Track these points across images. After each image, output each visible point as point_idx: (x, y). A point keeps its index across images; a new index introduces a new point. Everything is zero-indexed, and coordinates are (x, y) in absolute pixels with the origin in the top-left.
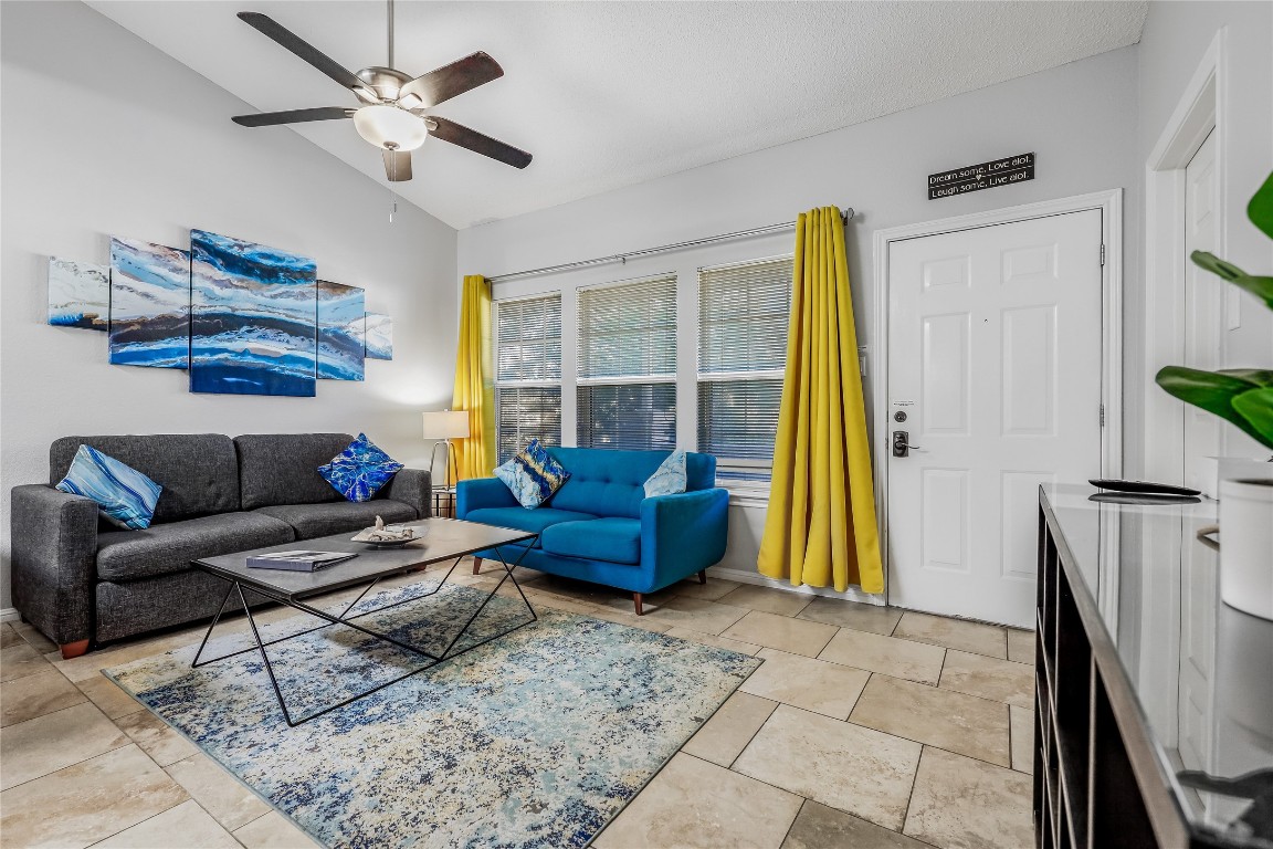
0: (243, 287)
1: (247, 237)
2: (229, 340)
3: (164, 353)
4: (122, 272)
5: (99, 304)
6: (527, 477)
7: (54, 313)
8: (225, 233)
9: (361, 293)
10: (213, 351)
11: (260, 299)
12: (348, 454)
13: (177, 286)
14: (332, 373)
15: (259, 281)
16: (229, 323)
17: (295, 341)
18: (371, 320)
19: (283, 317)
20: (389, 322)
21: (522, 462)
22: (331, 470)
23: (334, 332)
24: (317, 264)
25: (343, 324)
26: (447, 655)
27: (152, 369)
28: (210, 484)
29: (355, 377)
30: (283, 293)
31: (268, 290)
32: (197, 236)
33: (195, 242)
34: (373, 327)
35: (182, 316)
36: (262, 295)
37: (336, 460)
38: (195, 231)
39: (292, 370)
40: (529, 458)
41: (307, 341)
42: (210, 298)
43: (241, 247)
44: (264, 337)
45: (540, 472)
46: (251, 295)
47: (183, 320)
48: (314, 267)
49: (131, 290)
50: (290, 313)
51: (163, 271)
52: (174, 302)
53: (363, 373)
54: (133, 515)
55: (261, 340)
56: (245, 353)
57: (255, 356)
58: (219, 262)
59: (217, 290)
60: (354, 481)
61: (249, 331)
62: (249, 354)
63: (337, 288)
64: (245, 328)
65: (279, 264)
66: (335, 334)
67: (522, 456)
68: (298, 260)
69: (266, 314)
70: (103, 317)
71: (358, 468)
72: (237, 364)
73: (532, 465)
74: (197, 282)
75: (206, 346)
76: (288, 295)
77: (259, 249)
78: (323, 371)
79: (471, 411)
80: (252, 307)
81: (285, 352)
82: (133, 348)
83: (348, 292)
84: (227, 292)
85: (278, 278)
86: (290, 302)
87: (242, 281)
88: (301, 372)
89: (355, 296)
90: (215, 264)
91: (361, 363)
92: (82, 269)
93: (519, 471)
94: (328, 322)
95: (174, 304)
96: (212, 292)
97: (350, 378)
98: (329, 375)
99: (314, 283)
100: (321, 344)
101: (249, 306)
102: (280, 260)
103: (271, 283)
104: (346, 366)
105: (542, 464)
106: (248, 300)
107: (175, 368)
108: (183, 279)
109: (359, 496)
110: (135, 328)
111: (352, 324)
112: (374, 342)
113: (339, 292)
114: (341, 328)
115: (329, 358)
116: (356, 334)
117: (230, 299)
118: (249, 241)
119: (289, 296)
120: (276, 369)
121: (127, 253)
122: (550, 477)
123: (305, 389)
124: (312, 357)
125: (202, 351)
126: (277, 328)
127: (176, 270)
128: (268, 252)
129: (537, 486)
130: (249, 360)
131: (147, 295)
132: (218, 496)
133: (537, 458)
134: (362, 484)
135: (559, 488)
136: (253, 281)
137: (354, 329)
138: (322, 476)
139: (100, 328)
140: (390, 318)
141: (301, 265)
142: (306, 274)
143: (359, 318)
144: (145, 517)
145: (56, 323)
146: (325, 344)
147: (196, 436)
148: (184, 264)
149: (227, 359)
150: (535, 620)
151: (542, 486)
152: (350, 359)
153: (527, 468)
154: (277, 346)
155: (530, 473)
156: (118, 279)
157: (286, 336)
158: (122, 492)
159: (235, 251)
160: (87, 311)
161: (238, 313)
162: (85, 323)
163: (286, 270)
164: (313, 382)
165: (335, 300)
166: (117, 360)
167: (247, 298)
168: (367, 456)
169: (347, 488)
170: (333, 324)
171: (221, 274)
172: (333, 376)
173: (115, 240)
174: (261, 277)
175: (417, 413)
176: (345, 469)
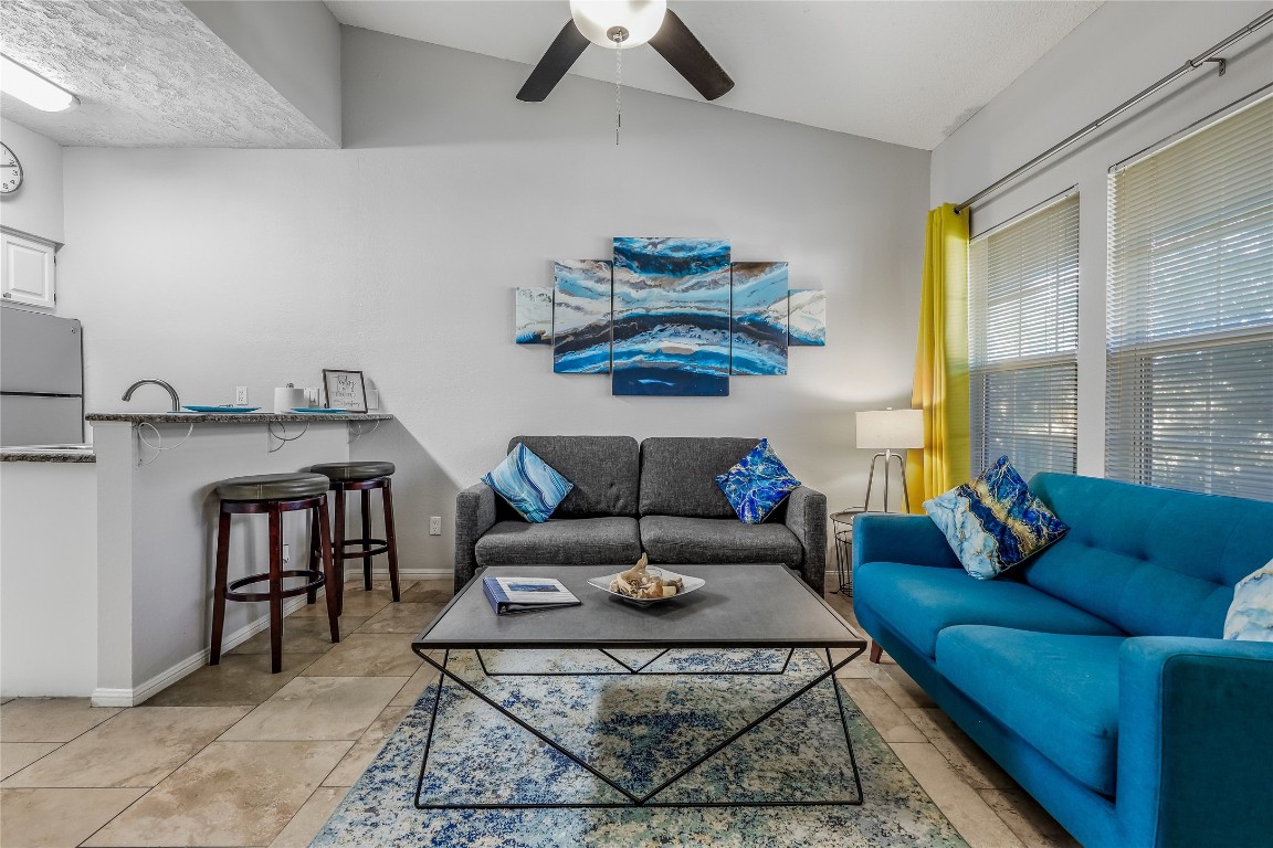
0: (655, 286)
1: (659, 233)
2: (644, 342)
3: (591, 360)
4: (562, 291)
5: (545, 322)
6: (974, 522)
7: (520, 334)
8: (640, 236)
9: (784, 268)
10: (630, 354)
11: (673, 295)
12: (745, 464)
13: (601, 295)
14: (749, 367)
15: (672, 276)
16: (641, 324)
17: (707, 334)
18: (796, 299)
19: (695, 311)
20: (821, 297)
21: (969, 495)
22: (727, 480)
23: (750, 320)
24: (730, 245)
25: (762, 309)
26: (651, 801)
27: (582, 377)
28: (612, 485)
29: (776, 370)
30: (696, 284)
31: (680, 284)
32: (617, 244)
33: (616, 249)
34: (799, 307)
35: (605, 323)
36: (675, 291)
37: (733, 470)
38: (616, 239)
39: (703, 368)
40: (983, 489)
41: (719, 335)
42: (628, 302)
43: (655, 245)
44: (676, 334)
45: (1001, 515)
46: (665, 293)
47: (606, 326)
48: (728, 249)
49: (567, 305)
50: (702, 305)
51: (590, 284)
52: (597, 311)
53: (786, 365)
54: (531, 509)
55: (673, 339)
56: (658, 353)
57: (668, 356)
58: (635, 264)
59: (634, 293)
60: (744, 495)
61: (661, 331)
62: (662, 354)
63: (753, 267)
64: (658, 328)
65: (691, 254)
66: (753, 322)
67: (972, 485)
68: (710, 245)
69: (678, 310)
70: (548, 333)
71: (750, 481)
72: (650, 365)
73: (988, 501)
74: (618, 289)
75: (624, 350)
76: (699, 285)
77: (671, 243)
78: (737, 366)
79: (931, 410)
80: (664, 304)
81: (696, 348)
82: (569, 357)
83: (767, 269)
84: (642, 294)
85: (690, 269)
86: (702, 293)
87: (655, 279)
88: (714, 369)
89: (777, 272)
90: (631, 268)
91: (784, 353)
92: (535, 294)
93: (962, 509)
94: (744, 309)
95: (598, 313)
96: (628, 295)
97: (770, 372)
98: (745, 370)
99: (728, 267)
100: (735, 336)
101: (662, 304)
102: (691, 249)
103: (682, 277)
104: (764, 358)
105: (1007, 502)
106: (661, 298)
107: (599, 373)
108: (605, 288)
109: (748, 516)
110: (571, 339)
111: (772, 307)
112: (800, 325)
113: (756, 273)
114: (757, 314)
115: (745, 350)
116: (777, 318)
117: (644, 300)
118: (662, 235)
119: (701, 287)
120: (688, 368)
121: (565, 273)
122: (1019, 527)
123: (716, 387)
124: (724, 351)
125: (620, 355)
126: (687, 324)
127: (600, 280)
128: (679, 243)
129: (993, 542)
130: (662, 360)
131: (578, 308)
132: (618, 498)
133: (997, 489)
134: (752, 502)
135: (1039, 553)
136: (665, 277)
137: (775, 313)
138: (719, 487)
139: (548, 342)
140: (823, 292)
141: (713, 250)
142: (720, 259)
143: (781, 299)
144: (542, 511)
145: (520, 342)
146: (741, 334)
147: (604, 438)
148: (606, 273)
149: (641, 361)
150: (860, 802)
151: (1001, 542)
152: (770, 350)
153: (976, 507)
154: (689, 343)
155: (980, 516)
156: (560, 297)
157: (697, 331)
158: (527, 487)
159: (649, 250)
160: (537, 328)
161: (653, 312)
162: (536, 339)
163: (698, 258)
164: (726, 379)
165: (752, 282)
166: (559, 369)
167: (660, 297)
168: (761, 468)
169: (738, 504)
170: (749, 311)
171: (636, 277)
172: (749, 371)
173: (557, 264)
174: (673, 272)
175: (848, 412)
176: (738, 482)
